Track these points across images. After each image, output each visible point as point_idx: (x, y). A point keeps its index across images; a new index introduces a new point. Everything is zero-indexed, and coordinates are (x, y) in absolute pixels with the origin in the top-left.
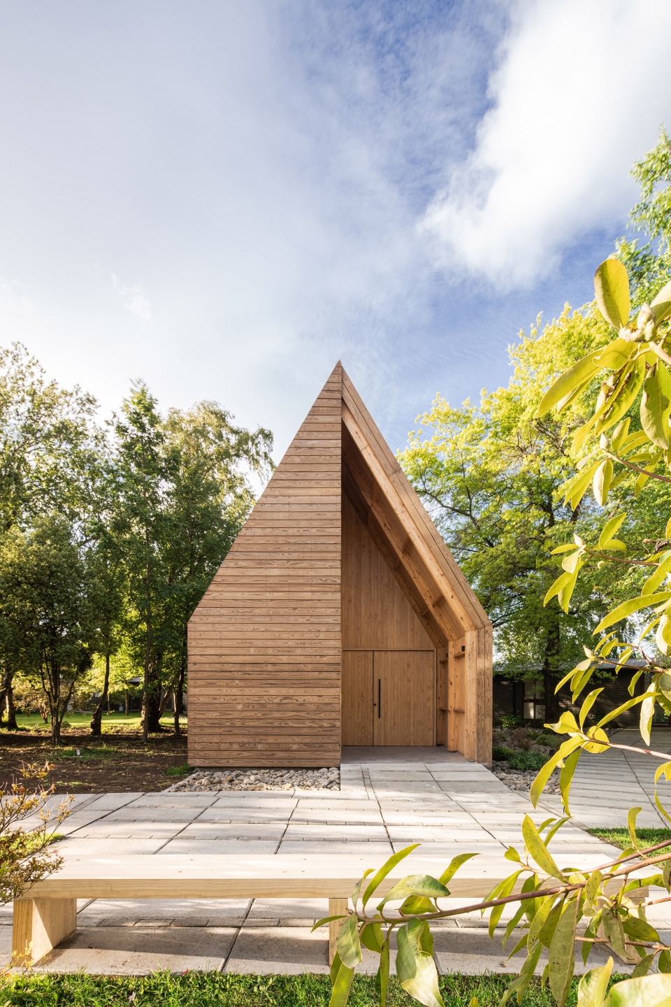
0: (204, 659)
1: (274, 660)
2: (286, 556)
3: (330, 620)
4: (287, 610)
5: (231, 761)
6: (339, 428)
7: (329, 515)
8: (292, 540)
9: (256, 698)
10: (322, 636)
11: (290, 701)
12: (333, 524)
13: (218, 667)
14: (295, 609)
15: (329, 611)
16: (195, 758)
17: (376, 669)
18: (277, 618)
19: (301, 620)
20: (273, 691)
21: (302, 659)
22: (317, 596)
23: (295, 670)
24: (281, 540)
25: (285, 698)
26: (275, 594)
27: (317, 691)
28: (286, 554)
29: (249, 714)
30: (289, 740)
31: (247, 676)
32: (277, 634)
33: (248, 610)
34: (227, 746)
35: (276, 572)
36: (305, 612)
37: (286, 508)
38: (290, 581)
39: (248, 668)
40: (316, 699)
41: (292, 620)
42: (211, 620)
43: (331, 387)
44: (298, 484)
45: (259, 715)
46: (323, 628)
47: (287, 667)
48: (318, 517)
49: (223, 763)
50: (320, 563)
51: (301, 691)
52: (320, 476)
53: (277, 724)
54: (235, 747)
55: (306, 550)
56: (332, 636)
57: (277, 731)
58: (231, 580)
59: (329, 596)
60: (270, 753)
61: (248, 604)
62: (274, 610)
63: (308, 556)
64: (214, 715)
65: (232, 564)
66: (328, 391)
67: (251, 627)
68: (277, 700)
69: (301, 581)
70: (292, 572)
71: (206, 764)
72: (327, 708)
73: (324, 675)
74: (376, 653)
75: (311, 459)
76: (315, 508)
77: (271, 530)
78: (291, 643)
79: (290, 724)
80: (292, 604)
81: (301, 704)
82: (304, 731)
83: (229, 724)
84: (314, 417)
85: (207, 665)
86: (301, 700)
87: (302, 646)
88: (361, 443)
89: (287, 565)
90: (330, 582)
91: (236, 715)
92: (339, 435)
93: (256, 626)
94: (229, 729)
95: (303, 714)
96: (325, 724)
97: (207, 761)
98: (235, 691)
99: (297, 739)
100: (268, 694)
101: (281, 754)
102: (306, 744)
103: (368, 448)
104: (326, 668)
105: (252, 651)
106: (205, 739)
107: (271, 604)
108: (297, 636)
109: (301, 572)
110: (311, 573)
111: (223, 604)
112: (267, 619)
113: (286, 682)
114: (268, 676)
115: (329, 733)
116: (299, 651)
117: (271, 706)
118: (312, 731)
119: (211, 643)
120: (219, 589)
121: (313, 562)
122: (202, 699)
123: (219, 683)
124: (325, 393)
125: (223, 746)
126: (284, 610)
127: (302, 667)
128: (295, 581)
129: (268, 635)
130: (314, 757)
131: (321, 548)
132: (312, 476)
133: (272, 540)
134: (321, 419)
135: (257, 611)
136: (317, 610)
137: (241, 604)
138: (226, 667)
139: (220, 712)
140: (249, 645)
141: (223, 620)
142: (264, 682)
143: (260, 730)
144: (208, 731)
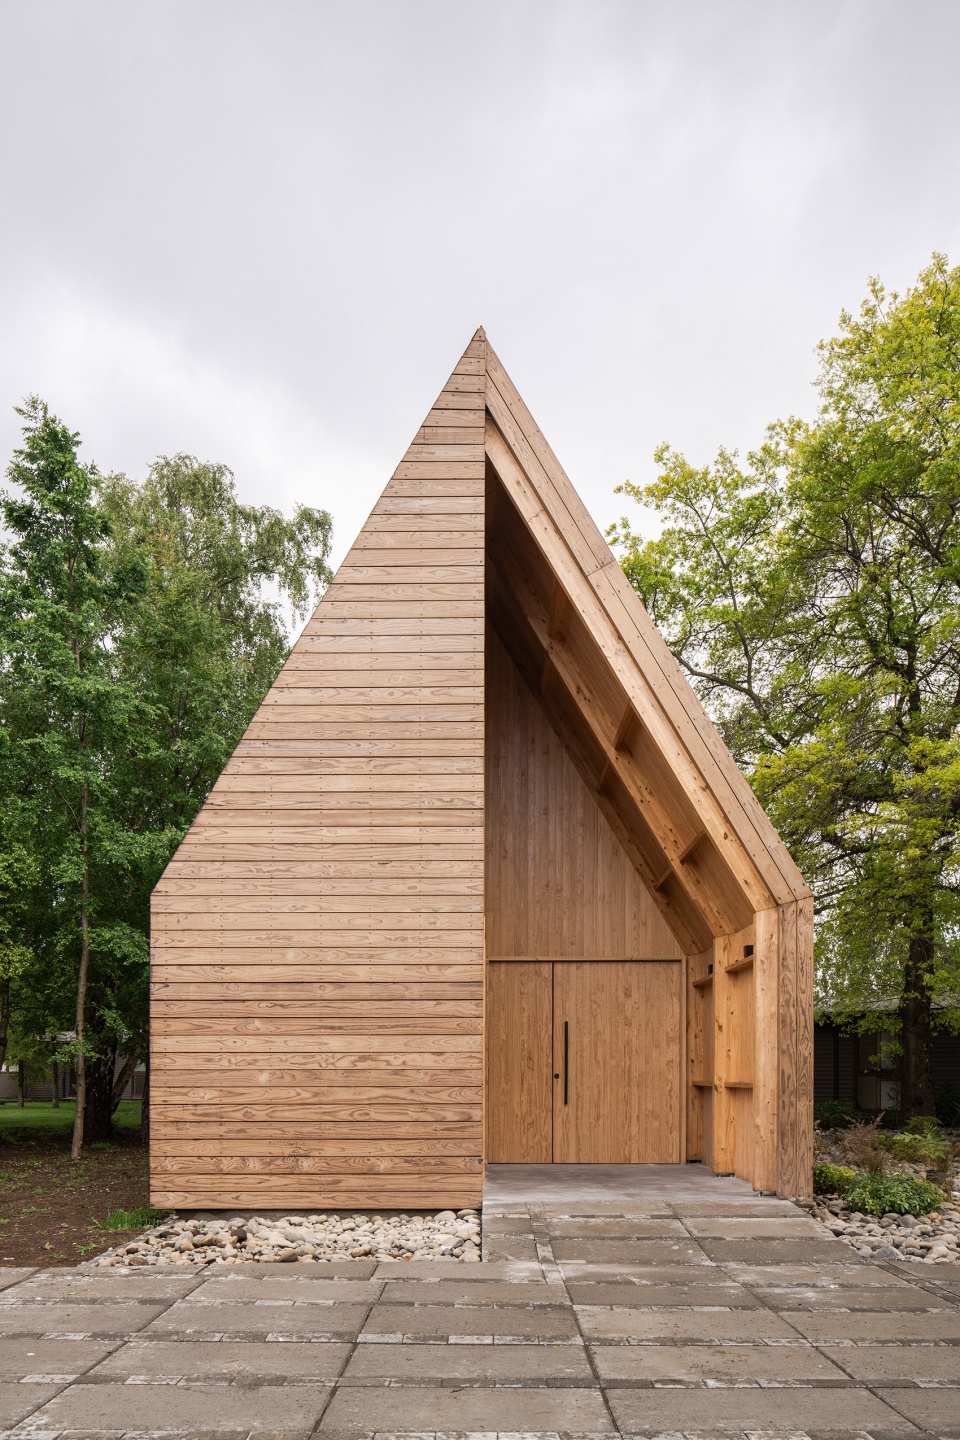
0: (186, 974)
1: (337, 974)
2: (365, 748)
3: (461, 887)
4: (366, 866)
5: (244, 1197)
6: (480, 471)
7: (458, 660)
8: (378, 714)
9: (299, 1059)
10: (442, 921)
11: (373, 1065)
12: (466, 678)
13: (216, 991)
14: (383, 863)
15: (458, 869)
16: (165, 1190)
17: (558, 1001)
18: (345, 883)
19: (398, 888)
20: (335, 1043)
21: (399, 973)
22: (433, 835)
23: (385, 996)
24: (354, 714)
25: (363, 1059)
26: (341, 832)
27: (432, 1043)
28: (365, 745)
29: (283, 1093)
30: (370, 1149)
31: (278, 1011)
32: (345, 918)
33: (281, 866)
34: (235, 1163)
35: (343, 783)
36: (406, 869)
37: (365, 644)
38: (374, 804)
39: (280, 993)
40: (429, 1061)
41: (377, 887)
42: (202, 888)
43: (463, 383)
44: (390, 593)
45: (305, 1095)
46: (446, 905)
47: (366, 991)
48: (435, 664)
50: (437, 763)
51: (397, 1043)
52: (441, 574)
53: (344, 1115)
54: (254, 1165)
55: (407, 735)
56: (464, 921)
57: (344, 1130)
58: (244, 801)
59: (458, 835)
60: (329, 1178)
62: (339, 866)
63: (412, 747)
64: (208, 1095)
65: (247, 767)
66: (457, 392)
67: (287, 904)
68: (344, 1063)
69: (397, 802)
70: (375, 784)
71: (190, 1202)
72: (454, 1079)
73: (447, 1008)
74: (558, 967)
75: (419, 540)
76: (427, 644)
77: (333, 692)
78: (374, 938)
79: (374, 1115)
80: (380, 854)
81: (396, 1072)
82: (402, 1131)
83: (239, 1115)
84: (424, 448)
85: (193, 987)
86: (397, 1062)
87: (399, 943)
88: (526, 507)
89: (367, 769)
90: (459, 804)
91: (256, 1095)
92: (480, 487)
93: (300, 902)
94: (239, 1126)
95: (400, 1093)
96: (450, 1115)
97: (192, 1198)
98: (252, 1043)
99: (388, 1148)
100: (324, 1048)
101: (354, 1182)
102: (407, 1159)
103: (543, 517)
104: (450, 991)
105: (291, 956)
106: (189, 1148)
107: (332, 853)
108: (389, 921)
109: (397, 784)
110: (419, 784)
111: (228, 853)
112: (323, 887)
113: (364, 1022)
114: (325, 1010)
115: (457, 1134)
116: (392, 956)
117: (332, 1075)
118: (420, 1130)
119: (201, 940)
120: (219, 821)
121: (424, 762)
122: (181, 1062)
123: (219, 1025)
124: (449, 397)
125: (227, 1165)
126: (361, 866)
127: (399, 990)
128: (385, 804)
129: (325, 921)
130: (425, 1186)
131: (440, 730)
132: (422, 574)
133: (334, 714)
134: (441, 453)
135: (302, 869)
136: (433, 865)
137: (265, 853)
138: (233, 992)
139: (220, 1088)
140: (283, 943)
141: (227, 887)
142: (317, 1023)
143: (307, 1129)
144: (194, 1131)
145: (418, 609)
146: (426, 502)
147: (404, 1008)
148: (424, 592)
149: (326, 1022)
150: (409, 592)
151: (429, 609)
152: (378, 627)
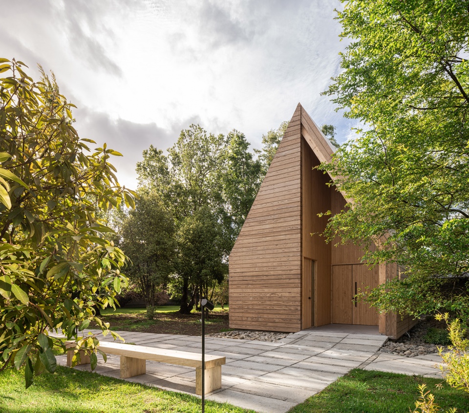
0: (236, 275)
1: (266, 273)
2: (273, 217)
3: (295, 250)
4: (273, 246)
5: (247, 326)
7: (294, 191)
8: (275, 208)
9: (258, 294)
10: (291, 259)
11: (275, 295)
12: (296, 195)
13: (241, 278)
14: (277, 245)
16: (232, 324)
17: (353, 276)
18: (268, 251)
19: (280, 251)
20: (266, 290)
21: (280, 272)
22: (288, 237)
23: (277, 278)
24: (270, 209)
25: (272, 294)
26: (267, 238)
27: (288, 290)
28: (272, 216)
29: (255, 302)
30: (274, 316)
31: (254, 283)
32: (268, 259)
33: (254, 248)
34: (246, 318)
35: (268, 226)
36: (282, 246)
37: (272, 191)
38: (275, 230)
39: (255, 278)
40: (287, 295)
41: (275, 251)
42: (239, 254)
43: (295, 119)
44: (278, 177)
45: (260, 303)
46: (291, 254)
47: (273, 277)
48: (288, 193)
49: (244, 327)
50: (289, 218)
51: (280, 290)
52: (290, 170)
53: (268, 308)
54: (249, 319)
55: (282, 212)
56: (296, 258)
57: (268, 311)
58: (247, 233)
59: (294, 236)
60: (265, 323)
61: (255, 245)
62: (267, 247)
63: (283, 215)
64: (240, 302)
65: (247, 225)
66: (293, 121)
67: (256, 257)
68: (268, 295)
69: (280, 230)
70: (275, 225)
71: (237, 327)
72: (293, 299)
73: (292, 281)
74: (354, 266)
75: (285, 162)
76: (287, 188)
77: (265, 204)
78: (275, 264)
79: (275, 308)
80: (276, 243)
81: (280, 297)
82: (281, 312)
83: (246, 307)
84: (286, 138)
85: (237, 278)
86: (280, 295)
87: (280, 265)
88: (312, 145)
89: (273, 222)
90: (294, 228)
91: (250, 303)
93: (258, 256)
94: (246, 310)
95: (281, 303)
96: (292, 308)
97: (237, 326)
98: (249, 290)
99: (278, 316)
100: (264, 292)
101: (270, 324)
102: (282, 319)
104: (292, 277)
105: (257, 269)
106: (236, 314)
107: (265, 244)
108: (278, 260)
109: (280, 225)
110: (285, 224)
111: (244, 246)
112: (263, 252)
113: (273, 285)
114: (264, 282)
115: (294, 313)
116: (279, 268)
117: (266, 298)
118: (285, 312)
119: (239, 266)
120: (242, 238)
121: (286, 218)
122: (235, 295)
123: (242, 286)
125: (244, 319)
126: (271, 246)
127: (280, 277)
128: (277, 230)
129: (264, 260)
130: (286, 326)
131: (291, 210)
132: (285, 171)
133: (265, 210)
134: (290, 138)
135: (259, 248)
136: (288, 245)
137: (251, 245)
138: (245, 278)
139: (242, 301)
140: (255, 266)
141: (244, 254)
142: (262, 285)
143: (260, 311)
144: (237, 311)
145: (284, 180)
146: (286, 152)
147: (281, 281)
148: (286, 175)
149: (264, 285)
150: (282, 176)
151: (287, 179)
152: (275, 186)
